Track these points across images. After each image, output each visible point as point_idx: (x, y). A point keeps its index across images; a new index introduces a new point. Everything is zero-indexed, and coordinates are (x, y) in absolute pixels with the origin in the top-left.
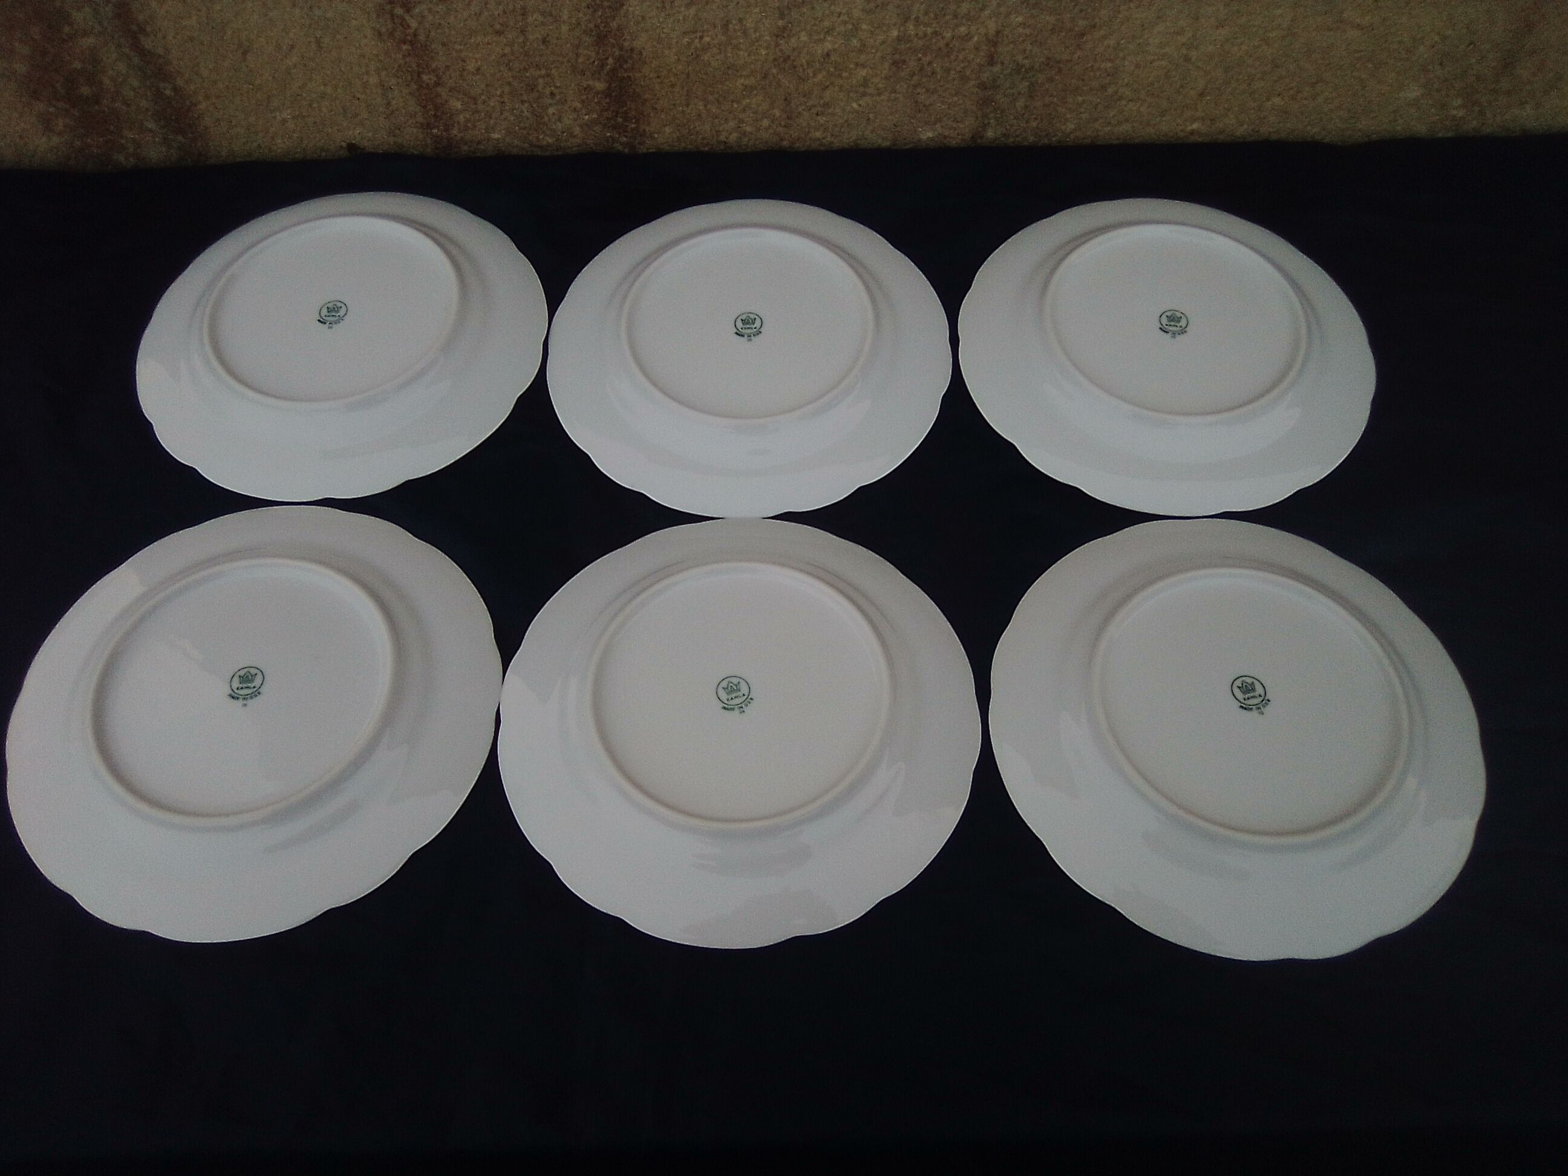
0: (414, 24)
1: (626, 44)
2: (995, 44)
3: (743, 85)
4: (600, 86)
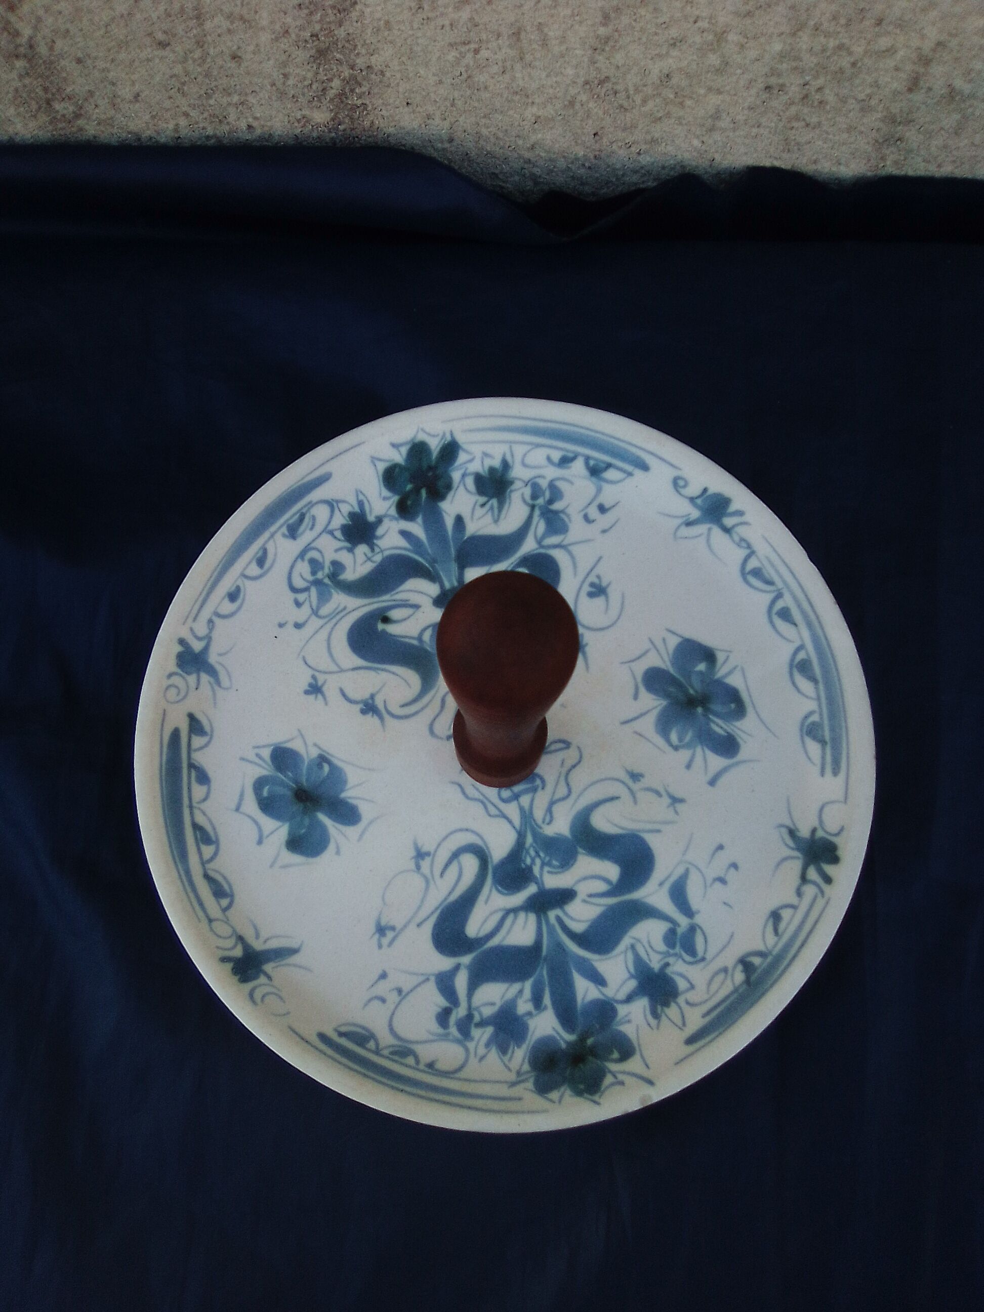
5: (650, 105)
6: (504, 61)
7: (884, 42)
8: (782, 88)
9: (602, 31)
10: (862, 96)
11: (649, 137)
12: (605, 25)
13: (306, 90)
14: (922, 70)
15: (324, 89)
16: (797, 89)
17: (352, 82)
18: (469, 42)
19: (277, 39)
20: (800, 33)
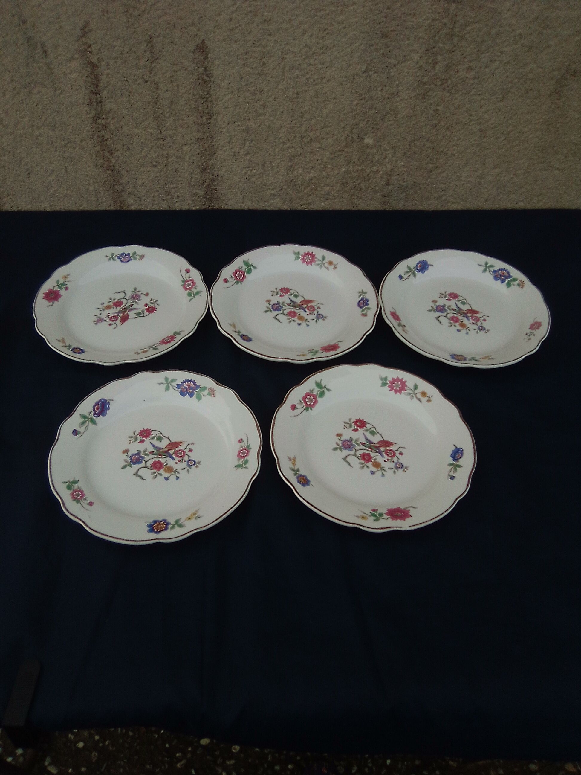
0: (114, 161)
1: (216, 173)
2: (390, 176)
3: (270, 193)
4: (201, 193)
5: (307, 190)
6: (260, 174)
7: (375, 168)
8: (347, 183)
9: (290, 164)
10: (373, 187)
11: (307, 202)
12: (290, 161)
13: (197, 183)
14: (389, 178)
15: (204, 183)
16: (352, 184)
17: (213, 180)
18: (249, 167)
19: (189, 165)
20: (349, 165)
